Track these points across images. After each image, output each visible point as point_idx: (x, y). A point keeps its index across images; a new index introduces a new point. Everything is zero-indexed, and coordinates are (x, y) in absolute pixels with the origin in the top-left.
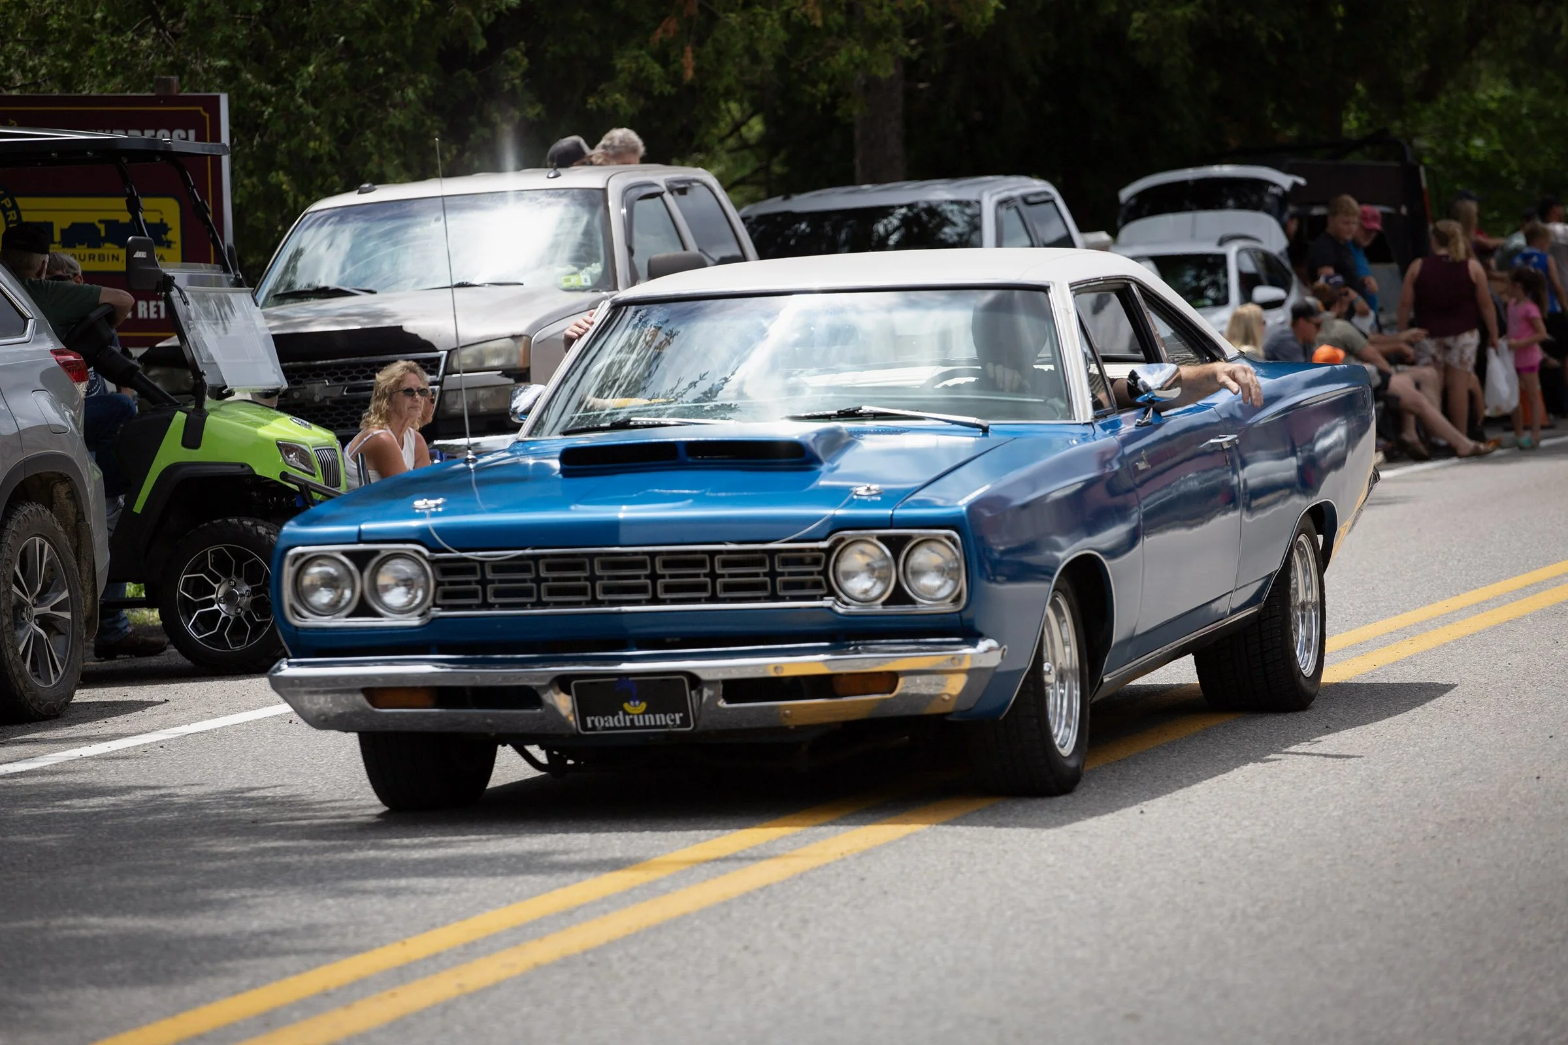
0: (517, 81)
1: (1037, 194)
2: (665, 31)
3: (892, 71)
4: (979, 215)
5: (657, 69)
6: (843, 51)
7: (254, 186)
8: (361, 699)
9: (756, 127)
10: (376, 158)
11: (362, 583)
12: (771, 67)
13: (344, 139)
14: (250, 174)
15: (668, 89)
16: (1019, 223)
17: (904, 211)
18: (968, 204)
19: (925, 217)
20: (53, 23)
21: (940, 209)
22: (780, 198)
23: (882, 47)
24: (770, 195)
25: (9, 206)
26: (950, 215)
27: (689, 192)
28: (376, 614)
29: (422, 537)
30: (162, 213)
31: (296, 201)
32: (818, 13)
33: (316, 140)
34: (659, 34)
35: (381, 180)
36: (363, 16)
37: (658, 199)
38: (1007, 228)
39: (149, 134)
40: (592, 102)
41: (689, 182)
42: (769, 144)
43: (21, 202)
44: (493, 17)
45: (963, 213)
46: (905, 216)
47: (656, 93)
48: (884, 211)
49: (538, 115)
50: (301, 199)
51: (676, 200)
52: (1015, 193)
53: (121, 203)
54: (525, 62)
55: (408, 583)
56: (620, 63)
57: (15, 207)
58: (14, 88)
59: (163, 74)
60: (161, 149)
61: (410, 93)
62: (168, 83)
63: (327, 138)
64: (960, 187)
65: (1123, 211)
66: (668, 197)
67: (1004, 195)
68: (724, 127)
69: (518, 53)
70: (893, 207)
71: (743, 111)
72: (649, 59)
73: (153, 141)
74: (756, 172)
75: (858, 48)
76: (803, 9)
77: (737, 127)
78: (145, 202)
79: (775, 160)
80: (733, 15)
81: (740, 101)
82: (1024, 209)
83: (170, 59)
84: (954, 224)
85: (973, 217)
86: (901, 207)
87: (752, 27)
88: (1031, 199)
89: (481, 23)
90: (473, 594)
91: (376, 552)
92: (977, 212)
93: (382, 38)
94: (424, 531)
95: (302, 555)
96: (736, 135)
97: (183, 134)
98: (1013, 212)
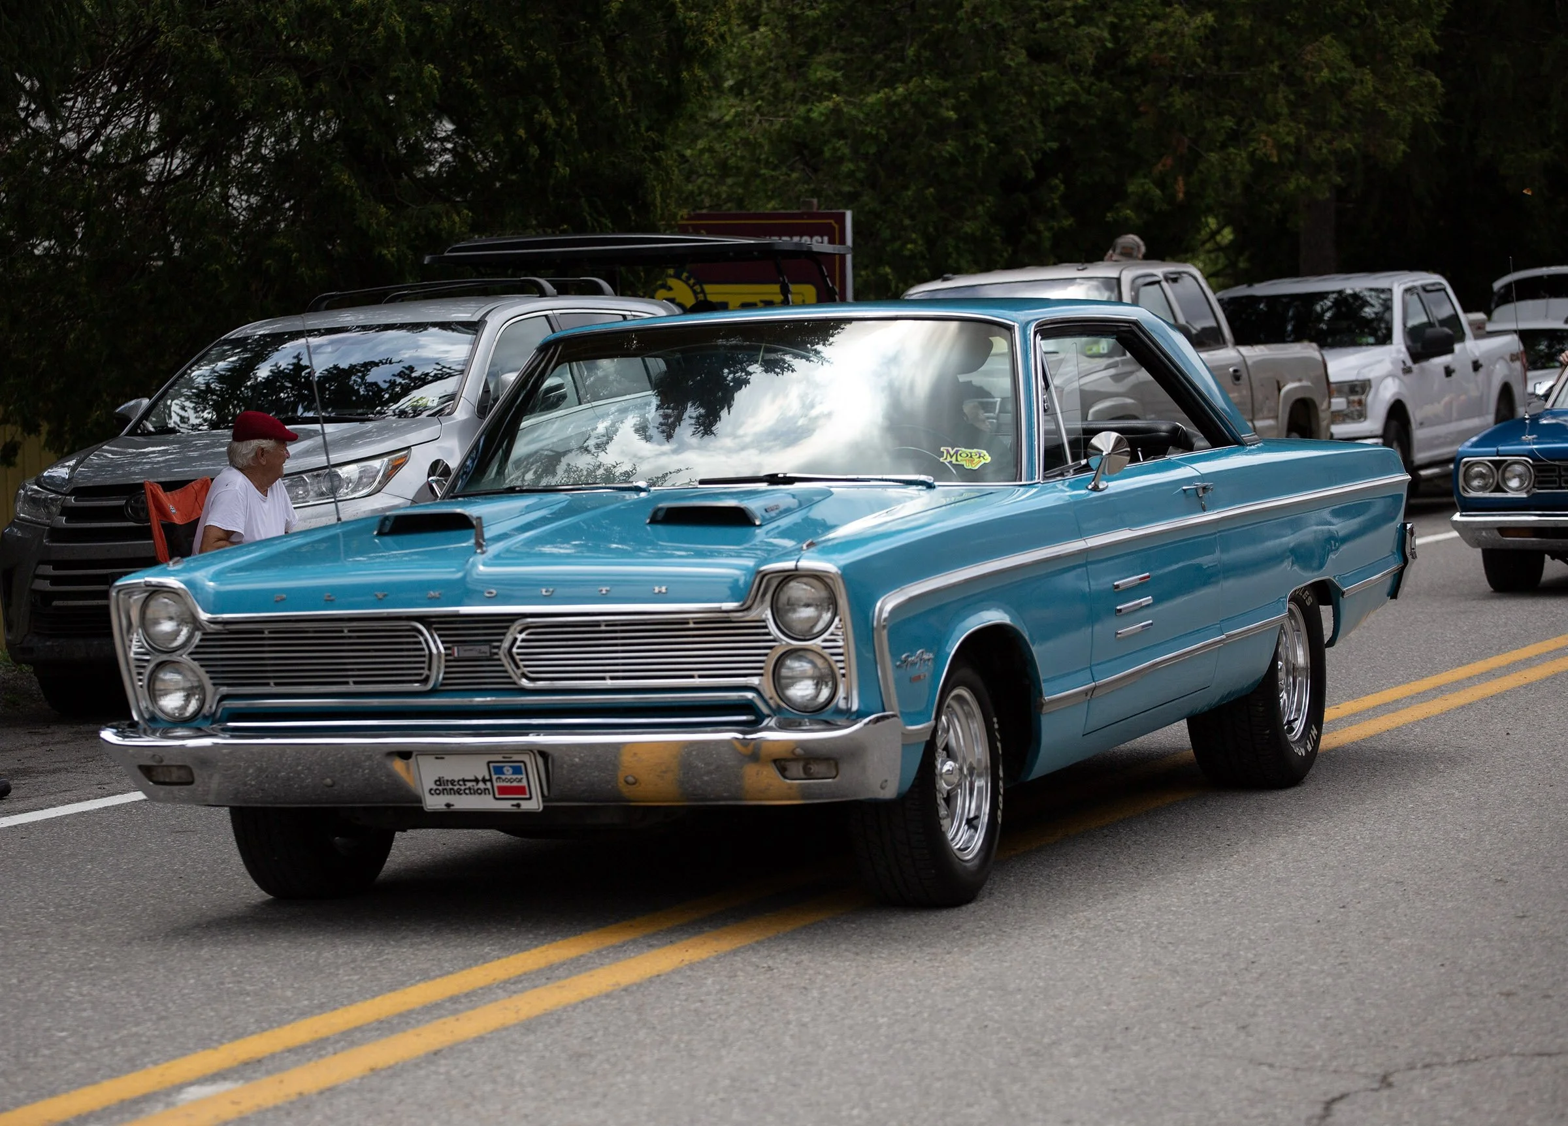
0: (1056, 202)
1: (1433, 284)
2: (1164, 165)
3: (1328, 195)
4: (1391, 300)
5: (1158, 192)
6: (1293, 180)
7: (868, 276)
8: (1496, 532)
9: (1227, 235)
10: (954, 256)
11: (1498, 476)
12: (1238, 191)
13: (931, 242)
14: (866, 267)
15: (1165, 207)
16: (1420, 306)
17: (1335, 296)
18: (1383, 291)
19: (1351, 300)
20: (732, 162)
21: (1361, 295)
22: (1245, 286)
23: (1321, 177)
24: (1237, 284)
25: (699, 290)
26: (1369, 299)
27: (1180, 281)
28: (1505, 492)
29: (1530, 454)
30: (803, 295)
31: (897, 287)
32: (1275, 152)
33: (911, 243)
34: (1160, 167)
35: (958, 271)
36: (948, 156)
37: (1157, 286)
38: (1410, 310)
39: (796, 239)
40: (1109, 216)
41: (1179, 273)
42: (1235, 248)
43: (708, 288)
44: (1040, 155)
45: (1378, 297)
46: (1335, 299)
47: (1156, 209)
48: (1322, 296)
49: (1071, 225)
50: (901, 285)
51: (1172, 288)
52: (1416, 284)
53: (776, 288)
54: (1062, 187)
55: (1520, 476)
56: (1131, 188)
57: (703, 291)
58: (705, 208)
59: (807, 197)
60: (805, 249)
61: (980, 208)
62: (810, 204)
63: (920, 242)
64: (1377, 279)
65: (1496, 298)
66: (1164, 284)
67: (1409, 285)
68: (1204, 233)
69: (1057, 181)
70: (1328, 293)
71: (1218, 223)
72: (1151, 185)
73: (799, 244)
74: (1226, 267)
75: (1303, 178)
76: (1264, 150)
77: (1213, 234)
78: (792, 287)
79: (1241, 259)
80: (1212, 154)
81: (1216, 217)
82: (1423, 294)
83: (812, 186)
84: (1372, 306)
85: (1385, 300)
86: (1333, 292)
87: (1226, 163)
88: (1429, 288)
89: (1032, 160)
90: (1555, 482)
91: (1506, 461)
92: (1389, 296)
93: (961, 171)
94: (1532, 451)
95: (1468, 462)
96: (1212, 241)
97: (819, 239)
98: (1415, 297)
